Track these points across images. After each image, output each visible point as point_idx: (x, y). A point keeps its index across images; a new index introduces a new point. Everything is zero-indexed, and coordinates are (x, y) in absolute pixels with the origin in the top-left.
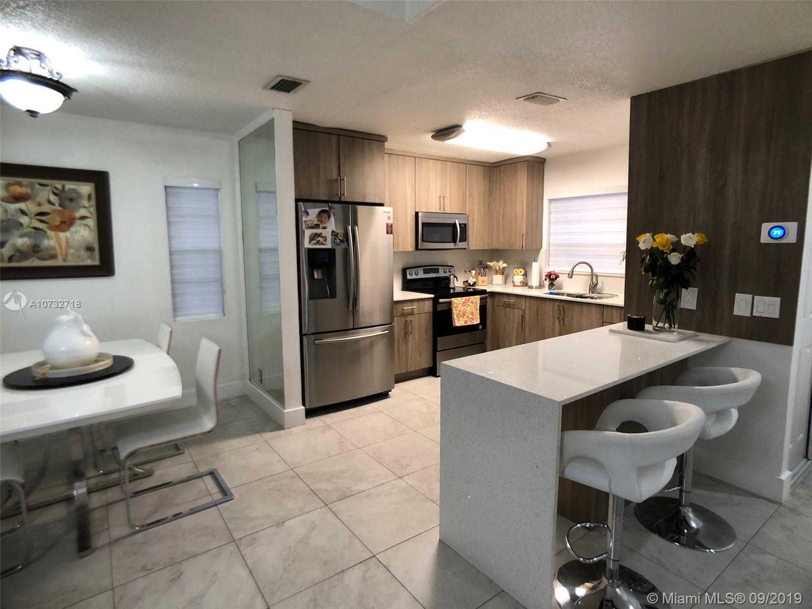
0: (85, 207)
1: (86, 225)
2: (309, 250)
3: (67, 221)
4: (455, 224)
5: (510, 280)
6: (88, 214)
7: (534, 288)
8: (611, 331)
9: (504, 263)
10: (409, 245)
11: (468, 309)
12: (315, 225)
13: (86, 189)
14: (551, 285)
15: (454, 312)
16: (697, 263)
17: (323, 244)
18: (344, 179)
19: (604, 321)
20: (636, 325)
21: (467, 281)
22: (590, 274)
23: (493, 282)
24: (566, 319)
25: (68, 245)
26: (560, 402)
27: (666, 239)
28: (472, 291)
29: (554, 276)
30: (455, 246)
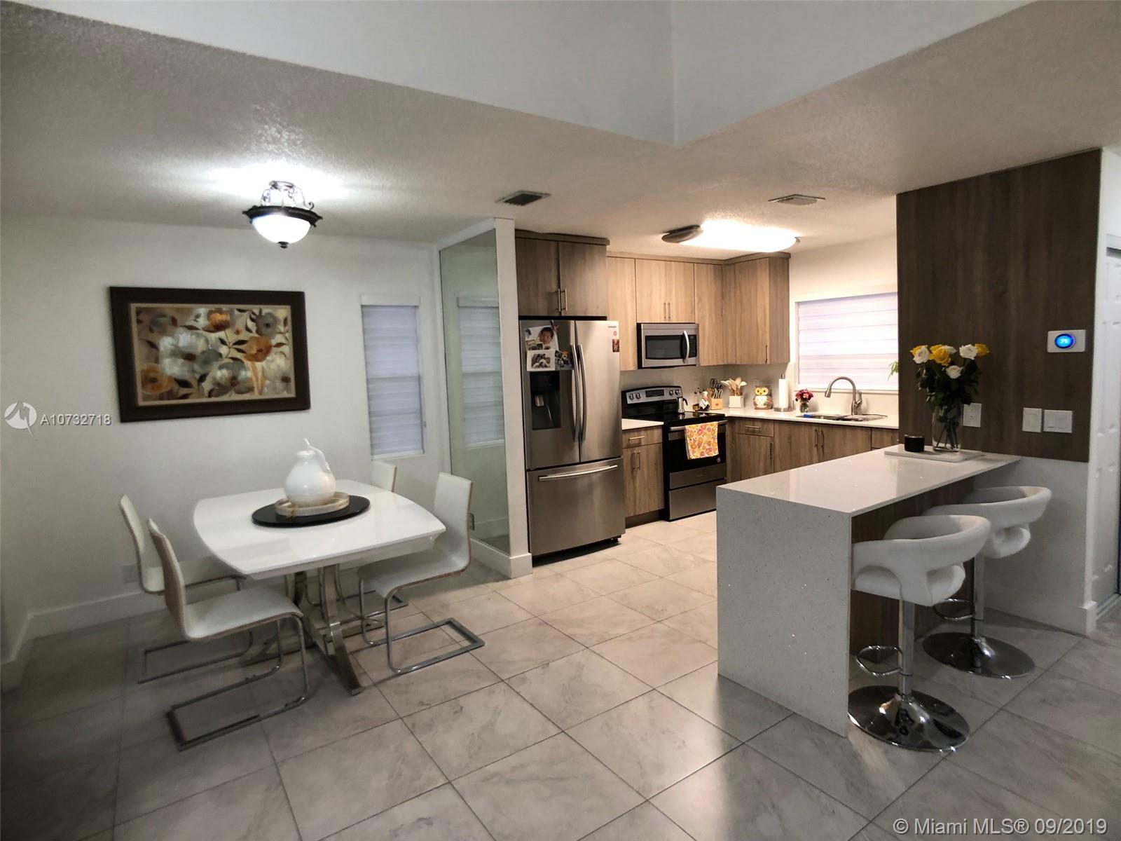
0: (281, 333)
1: (282, 353)
2: (532, 373)
3: (263, 348)
4: (683, 336)
5: (750, 402)
6: (283, 341)
7: (782, 410)
8: (887, 454)
9: (742, 381)
10: (631, 364)
11: (705, 439)
12: (538, 345)
13: (283, 312)
14: (804, 406)
15: (688, 442)
16: (979, 376)
17: (546, 366)
18: (564, 291)
19: (873, 446)
20: (915, 446)
21: (698, 405)
22: (852, 391)
23: (729, 404)
24: (826, 446)
25: (265, 377)
26: (849, 514)
27: (943, 351)
28: (705, 417)
29: (807, 395)
30: (684, 362)
